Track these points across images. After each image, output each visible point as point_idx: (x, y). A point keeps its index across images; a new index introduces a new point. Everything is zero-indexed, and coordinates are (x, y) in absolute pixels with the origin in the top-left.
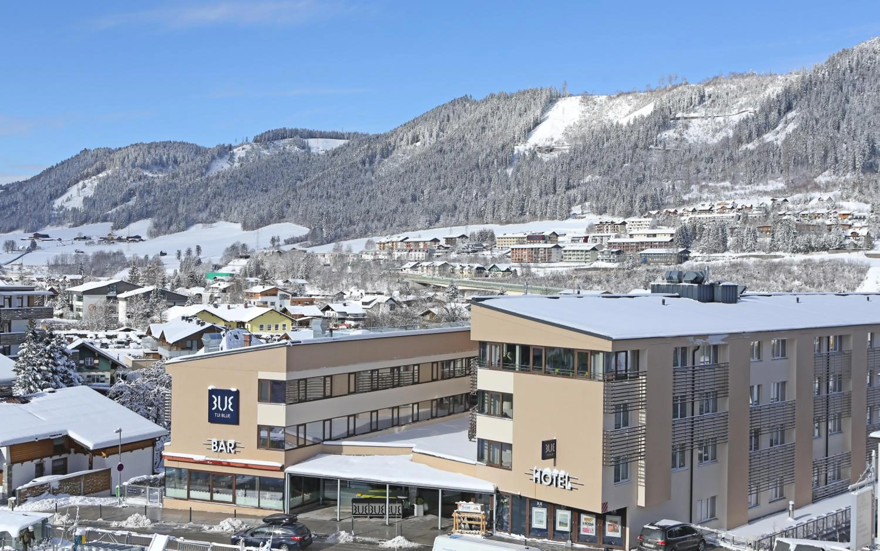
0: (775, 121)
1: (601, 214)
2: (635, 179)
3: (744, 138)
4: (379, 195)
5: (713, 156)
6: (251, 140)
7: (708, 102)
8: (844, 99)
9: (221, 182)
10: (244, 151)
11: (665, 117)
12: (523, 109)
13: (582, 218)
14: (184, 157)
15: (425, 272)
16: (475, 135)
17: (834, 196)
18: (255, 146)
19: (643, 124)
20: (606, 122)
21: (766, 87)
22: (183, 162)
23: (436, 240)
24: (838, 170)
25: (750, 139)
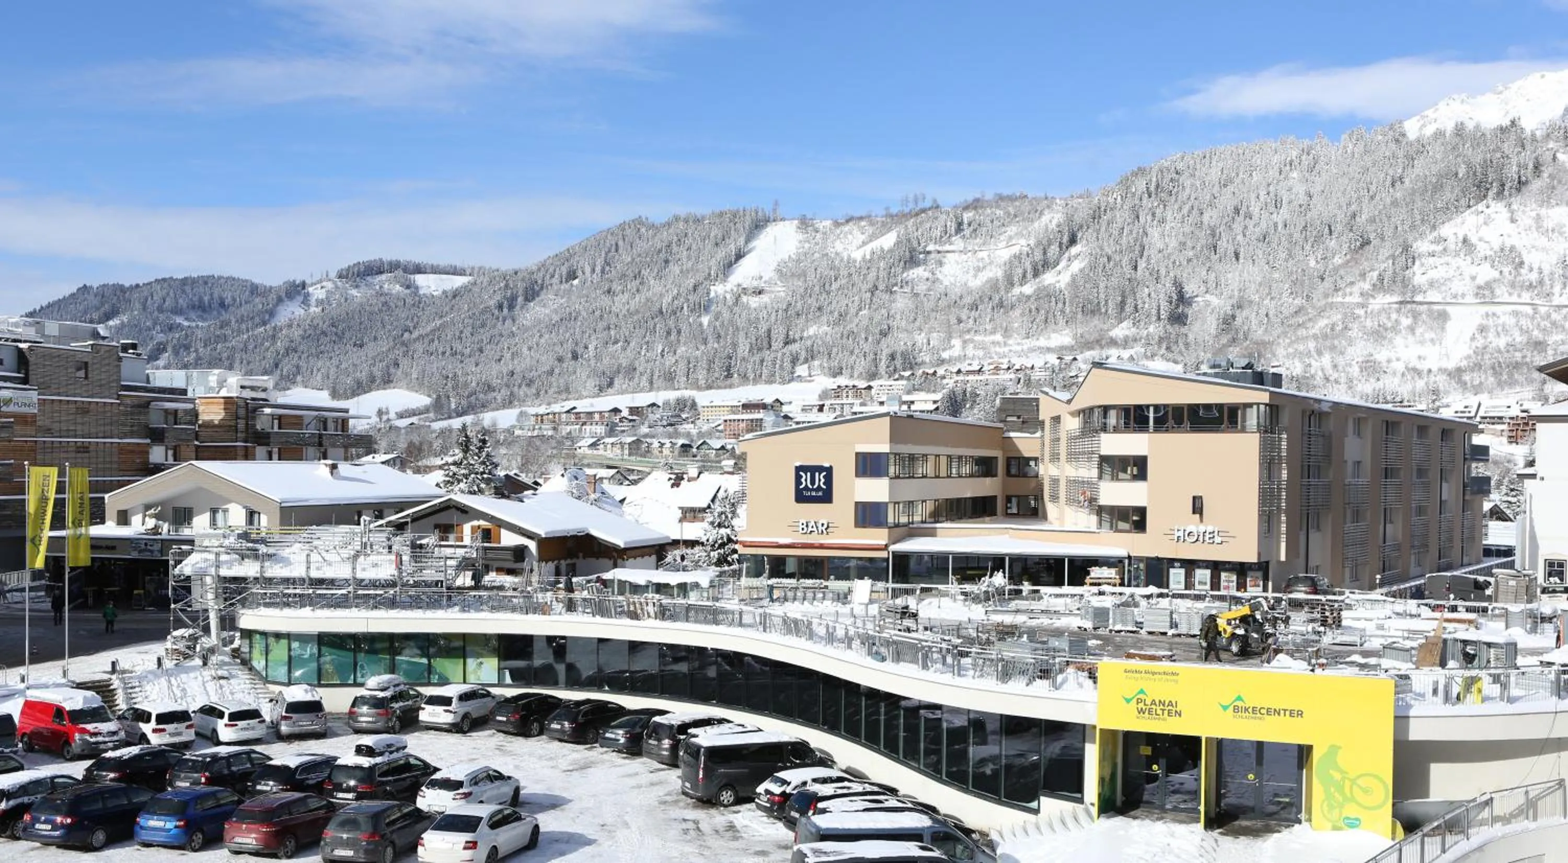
0: (1055, 257)
1: (835, 377)
2: (877, 331)
3: (1016, 279)
4: (525, 350)
5: (979, 302)
6: (333, 275)
7: (967, 232)
8: (1141, 230)
9: (297, 333)
10: (324, 290)
11: (912, 251)
12: (720, 236)
13: (810, 381)
14: (234, 300)
15: (609, 452)
16: (656, 270)
17: (1136, 353)
18: (339, 284)
19: (884, 258)
20: (833, 255)
21: (1041, 213)
22: (233, 305)
23: (616, 411)
24: (1139, 321)
25: (1024, 279)
